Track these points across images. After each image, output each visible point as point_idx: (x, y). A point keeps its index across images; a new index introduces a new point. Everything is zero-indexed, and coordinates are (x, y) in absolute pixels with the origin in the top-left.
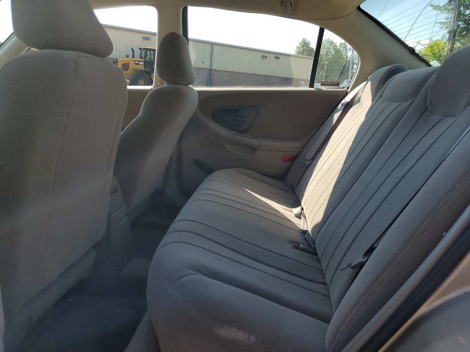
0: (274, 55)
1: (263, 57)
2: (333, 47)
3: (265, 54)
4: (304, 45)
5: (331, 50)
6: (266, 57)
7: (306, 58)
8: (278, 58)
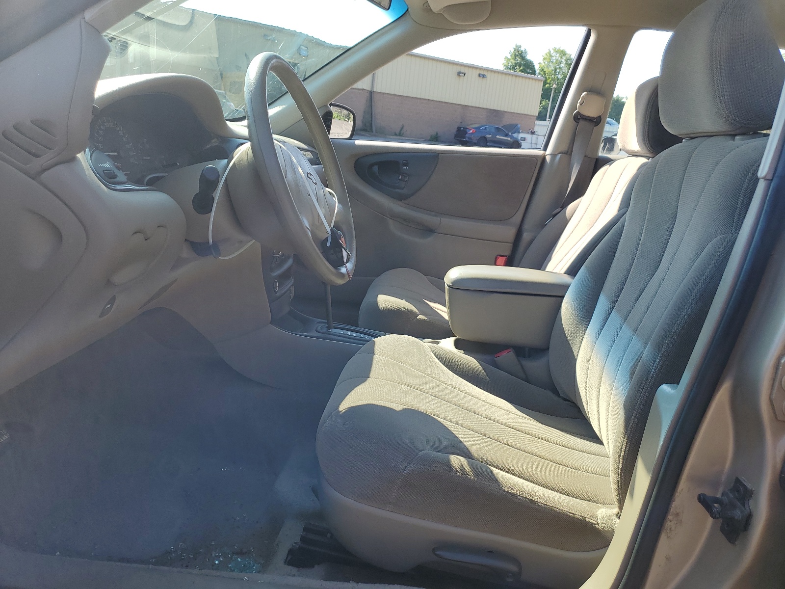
0: (478, 72)
1: (459, 73)
2: (566, 61)
3: (463, 70)
4: (516, 56)
5: (562, 65)
6: (465, 74)
7: (529, 78)
8: (484, 76)
